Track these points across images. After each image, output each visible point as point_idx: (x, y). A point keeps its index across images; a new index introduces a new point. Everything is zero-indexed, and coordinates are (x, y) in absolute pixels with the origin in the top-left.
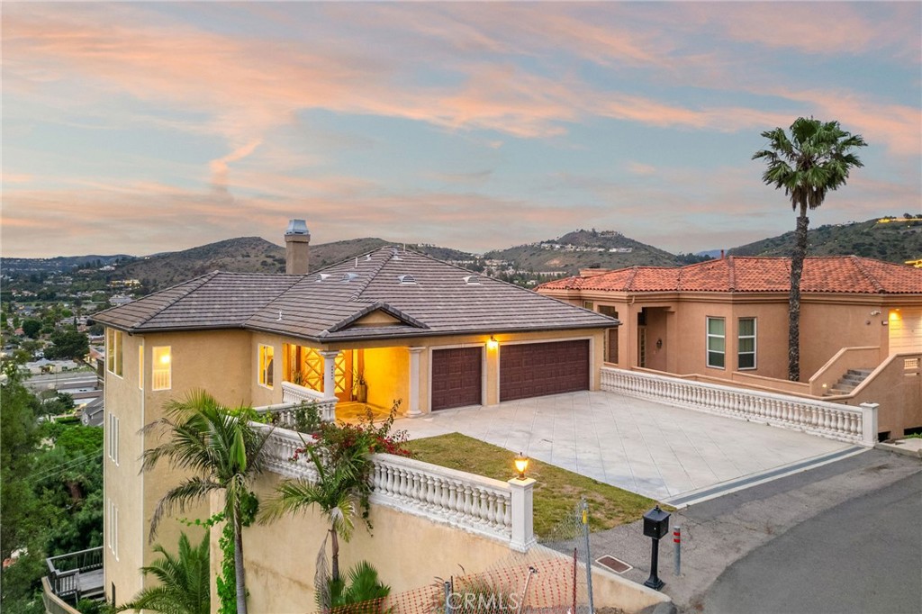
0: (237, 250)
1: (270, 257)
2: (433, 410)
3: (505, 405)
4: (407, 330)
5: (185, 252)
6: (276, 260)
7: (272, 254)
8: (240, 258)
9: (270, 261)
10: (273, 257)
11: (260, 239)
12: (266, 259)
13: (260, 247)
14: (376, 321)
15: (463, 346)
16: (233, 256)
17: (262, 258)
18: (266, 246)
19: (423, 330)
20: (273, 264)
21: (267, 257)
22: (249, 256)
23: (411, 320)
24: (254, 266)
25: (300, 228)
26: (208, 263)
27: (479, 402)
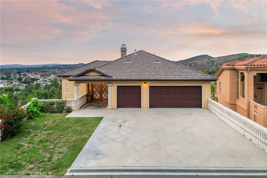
0: (200, 59)
1: (209, 60)
2: (117, 108)
3: (151, 109)
4: (103, 78)
5: (186, 60)
6: (211, 61)
7: (210, 59)
8: (201, 61)
9: (209, 61)
10: (210, 60)
11: (207, 55)
12: (208, 61)
13: (207, 58)
14: (93, 74)
15: (131, 85)
16: (199, 60)
17: (207, 61)
18: (208, 57)
19: (110, 78)
20: (210, 62)
21: (208, 60)
22: (203, 60)
23: (105, 75)
24: (205, 63)
25: (124, 47)
26: (192, 63)
27: (140, 106)
